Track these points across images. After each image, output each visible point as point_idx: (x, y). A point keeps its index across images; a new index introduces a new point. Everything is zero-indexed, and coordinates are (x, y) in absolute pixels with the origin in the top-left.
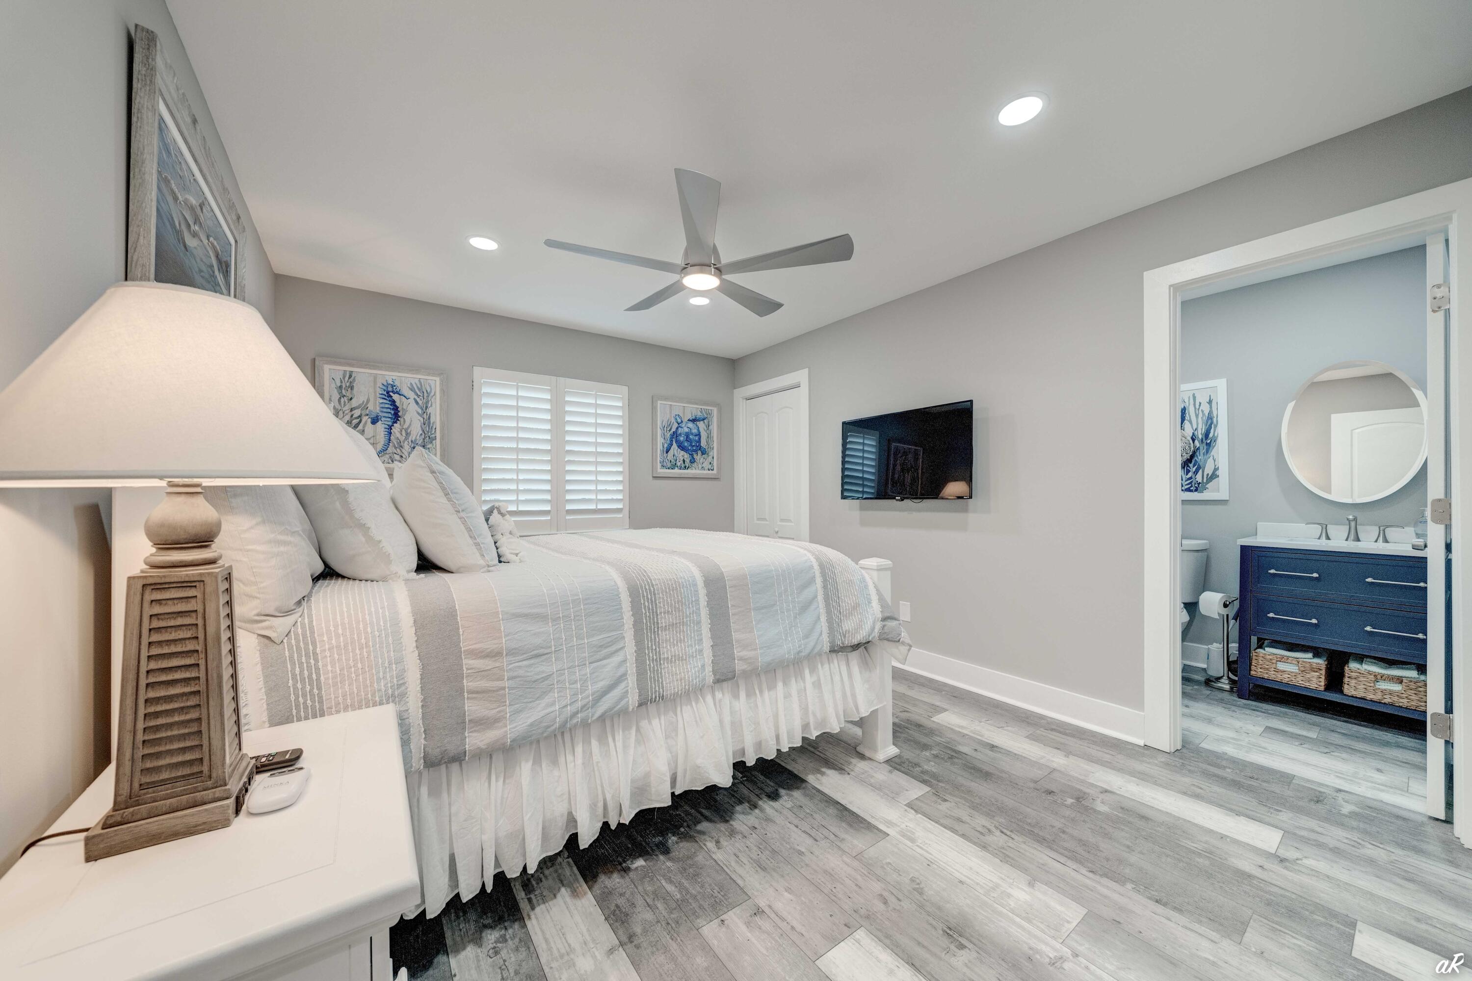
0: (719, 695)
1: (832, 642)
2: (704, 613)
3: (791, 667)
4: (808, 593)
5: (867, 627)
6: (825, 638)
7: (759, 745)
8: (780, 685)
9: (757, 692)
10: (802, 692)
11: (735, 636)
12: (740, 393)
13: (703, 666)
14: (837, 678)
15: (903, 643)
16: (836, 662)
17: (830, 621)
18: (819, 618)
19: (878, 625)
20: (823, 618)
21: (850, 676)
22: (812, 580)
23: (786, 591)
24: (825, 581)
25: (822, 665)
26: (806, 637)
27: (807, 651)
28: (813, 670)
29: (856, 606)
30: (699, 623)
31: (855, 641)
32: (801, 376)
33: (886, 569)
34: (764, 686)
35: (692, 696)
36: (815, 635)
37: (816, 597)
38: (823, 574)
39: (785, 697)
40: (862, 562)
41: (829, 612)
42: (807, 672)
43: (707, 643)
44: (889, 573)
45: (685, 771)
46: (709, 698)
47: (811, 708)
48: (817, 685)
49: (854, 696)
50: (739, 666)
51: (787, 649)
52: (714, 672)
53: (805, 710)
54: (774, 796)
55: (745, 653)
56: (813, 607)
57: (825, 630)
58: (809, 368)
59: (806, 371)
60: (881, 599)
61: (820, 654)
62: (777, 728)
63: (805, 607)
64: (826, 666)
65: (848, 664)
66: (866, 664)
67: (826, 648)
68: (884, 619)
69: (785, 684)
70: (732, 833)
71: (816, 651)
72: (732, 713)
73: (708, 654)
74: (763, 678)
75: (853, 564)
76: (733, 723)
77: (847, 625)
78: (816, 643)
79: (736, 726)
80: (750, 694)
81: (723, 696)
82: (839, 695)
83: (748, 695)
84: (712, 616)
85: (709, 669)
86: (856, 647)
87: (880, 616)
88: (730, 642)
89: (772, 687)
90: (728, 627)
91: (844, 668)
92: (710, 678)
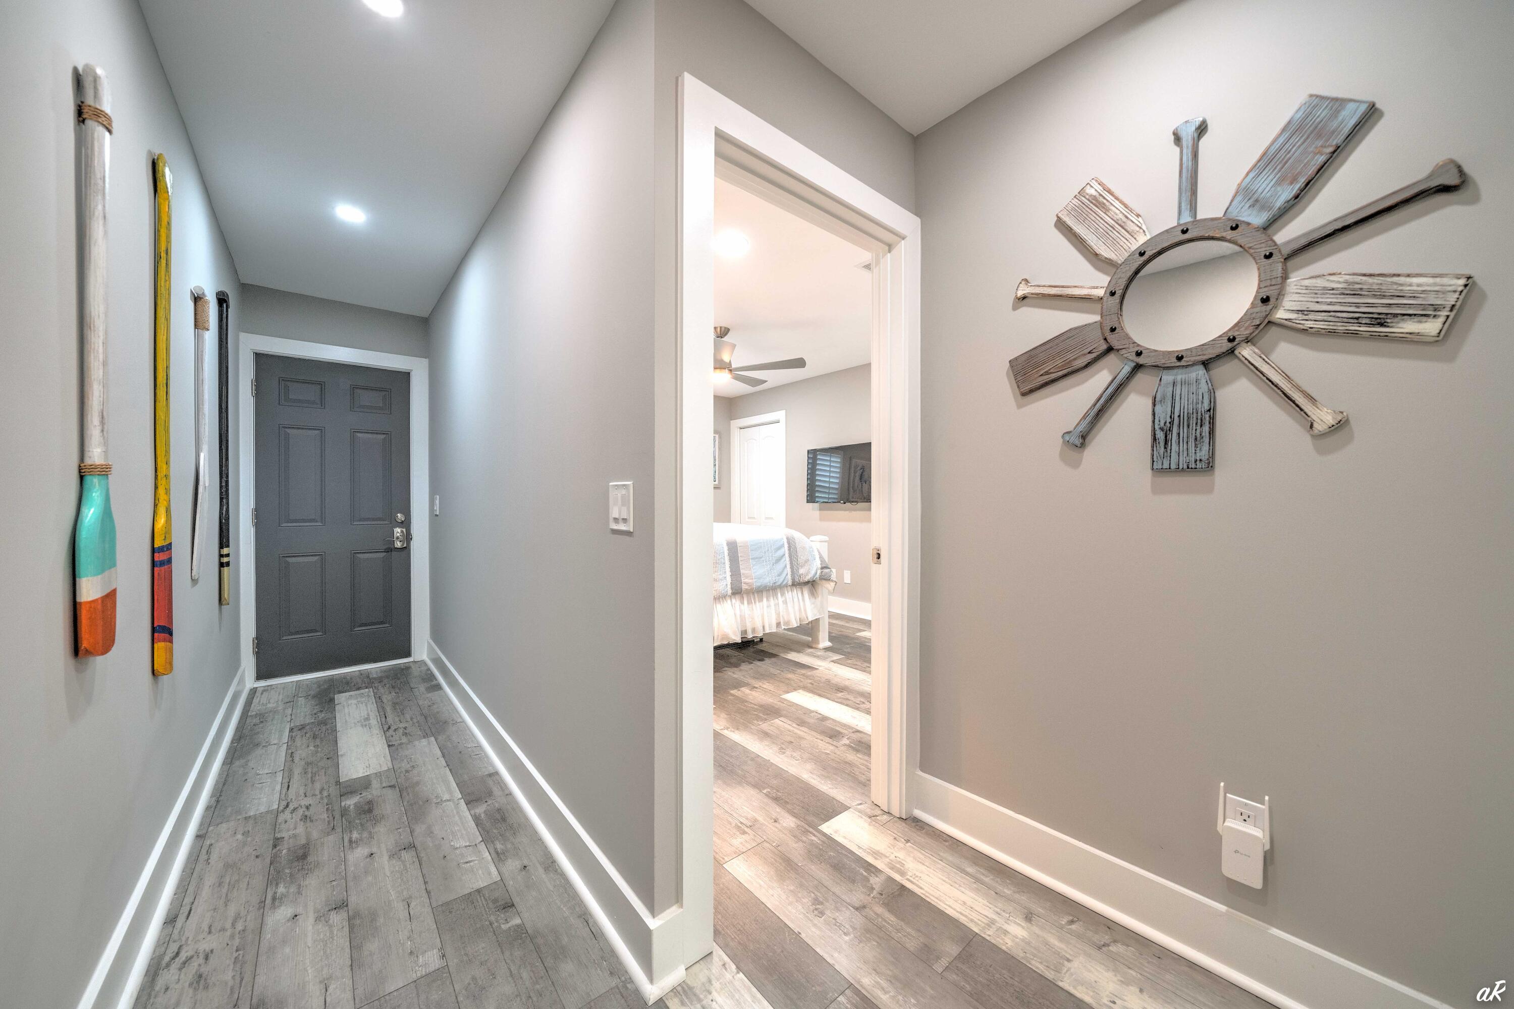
0: (734, 601)
1: (793, 580)
2: (727, 558)
3: (771, 591)
4: (780, 553)
5: (813, 572)
6: (789, 577)
7: (754, 630)
8: (765, 600)
9: (753, 602)
10: (777, 605)
11: (742, 571)
12: (735, 424)
13: (727, 585)
14: (796, 600)
15: (832, 581)
16: (795, 591)
17: (792, 568)
18: (786, 566)
19: (819, 572)
20: (788, 566)
21: (803, 600)
22: (782, 546)
23: (768, 550)
24: (789, 547)
25: (788, 592)
26: (779, 575)
27: (779, 583)
28: (782, 595)
29: (807, 561)
30: (724, 563)
31: (806, 580)
32: (780, 415)
33: (826, 541)
34: (757, 599)
35: (721, 599)
36: (784, 575)
37: (784, 555)
38: (789, 543)
39: (767, 607)
40: (812, 538)
41: (791, 563)
42: (779, 595)
43: (728, 574)
44: (826, 544)
45: (718, 636)
46: (729, 601)
47: (781, 614)
48: (785, 602)
49: (805, 610)
50: (744, 587)
51: (768, 580)
52: (732, 588)
53: (778, 614)
54: (762, 660)
55: (746, 580)
56: (783, 560)
57: (790, 573)
58: (786, 410)
59: (783, 412)
60: (821, 557)
61: (786, 586)
62: (763, 623)
63: (778, 560)
64: (790, 593)
65: (802, 593)
66: (813, 593)
67: (790, 583)
68: (822, 568)
69: (768, 600)
70: (740, 670)
71: (784, 583)
72: (741, 611)
73: (729, 579)
74: (756, 595)
75: (806, 538)
76: (741, 616)
77: (801, 571)
78: (784, 580)
79: (743, 618)
80: (749, 603)
81: (736, 602)
82: (797, 608)
83: (748, 603)
84: (730, 560)
85: (729, 586)
86: (807, 583)
87: (820, 566)
88: (740, 574)
89: (761, 600)
90: (739, 567)
91: (800, 595)
92: (730, 592)
